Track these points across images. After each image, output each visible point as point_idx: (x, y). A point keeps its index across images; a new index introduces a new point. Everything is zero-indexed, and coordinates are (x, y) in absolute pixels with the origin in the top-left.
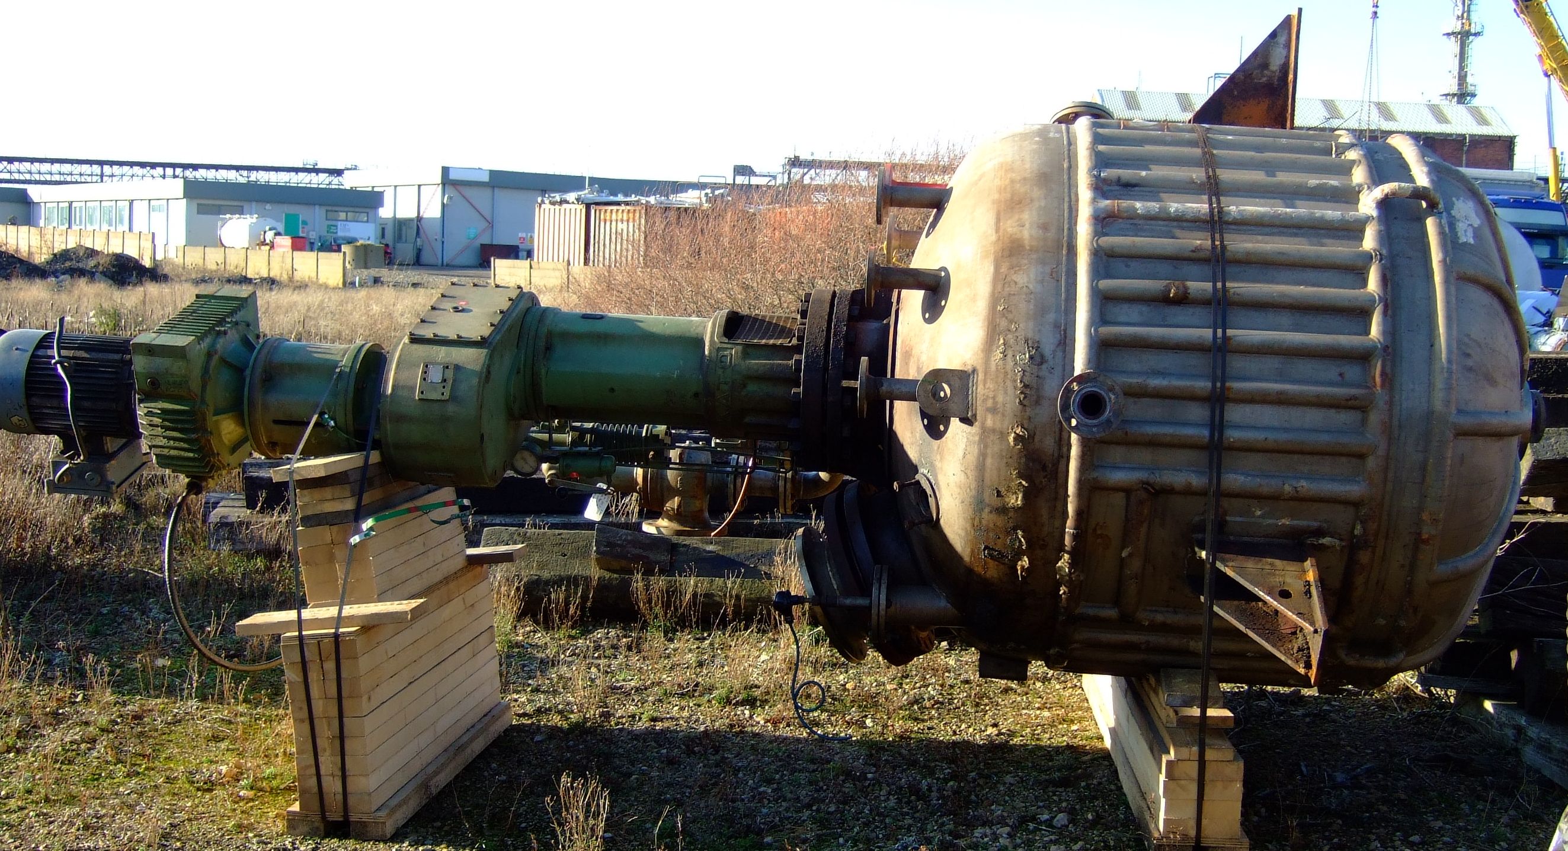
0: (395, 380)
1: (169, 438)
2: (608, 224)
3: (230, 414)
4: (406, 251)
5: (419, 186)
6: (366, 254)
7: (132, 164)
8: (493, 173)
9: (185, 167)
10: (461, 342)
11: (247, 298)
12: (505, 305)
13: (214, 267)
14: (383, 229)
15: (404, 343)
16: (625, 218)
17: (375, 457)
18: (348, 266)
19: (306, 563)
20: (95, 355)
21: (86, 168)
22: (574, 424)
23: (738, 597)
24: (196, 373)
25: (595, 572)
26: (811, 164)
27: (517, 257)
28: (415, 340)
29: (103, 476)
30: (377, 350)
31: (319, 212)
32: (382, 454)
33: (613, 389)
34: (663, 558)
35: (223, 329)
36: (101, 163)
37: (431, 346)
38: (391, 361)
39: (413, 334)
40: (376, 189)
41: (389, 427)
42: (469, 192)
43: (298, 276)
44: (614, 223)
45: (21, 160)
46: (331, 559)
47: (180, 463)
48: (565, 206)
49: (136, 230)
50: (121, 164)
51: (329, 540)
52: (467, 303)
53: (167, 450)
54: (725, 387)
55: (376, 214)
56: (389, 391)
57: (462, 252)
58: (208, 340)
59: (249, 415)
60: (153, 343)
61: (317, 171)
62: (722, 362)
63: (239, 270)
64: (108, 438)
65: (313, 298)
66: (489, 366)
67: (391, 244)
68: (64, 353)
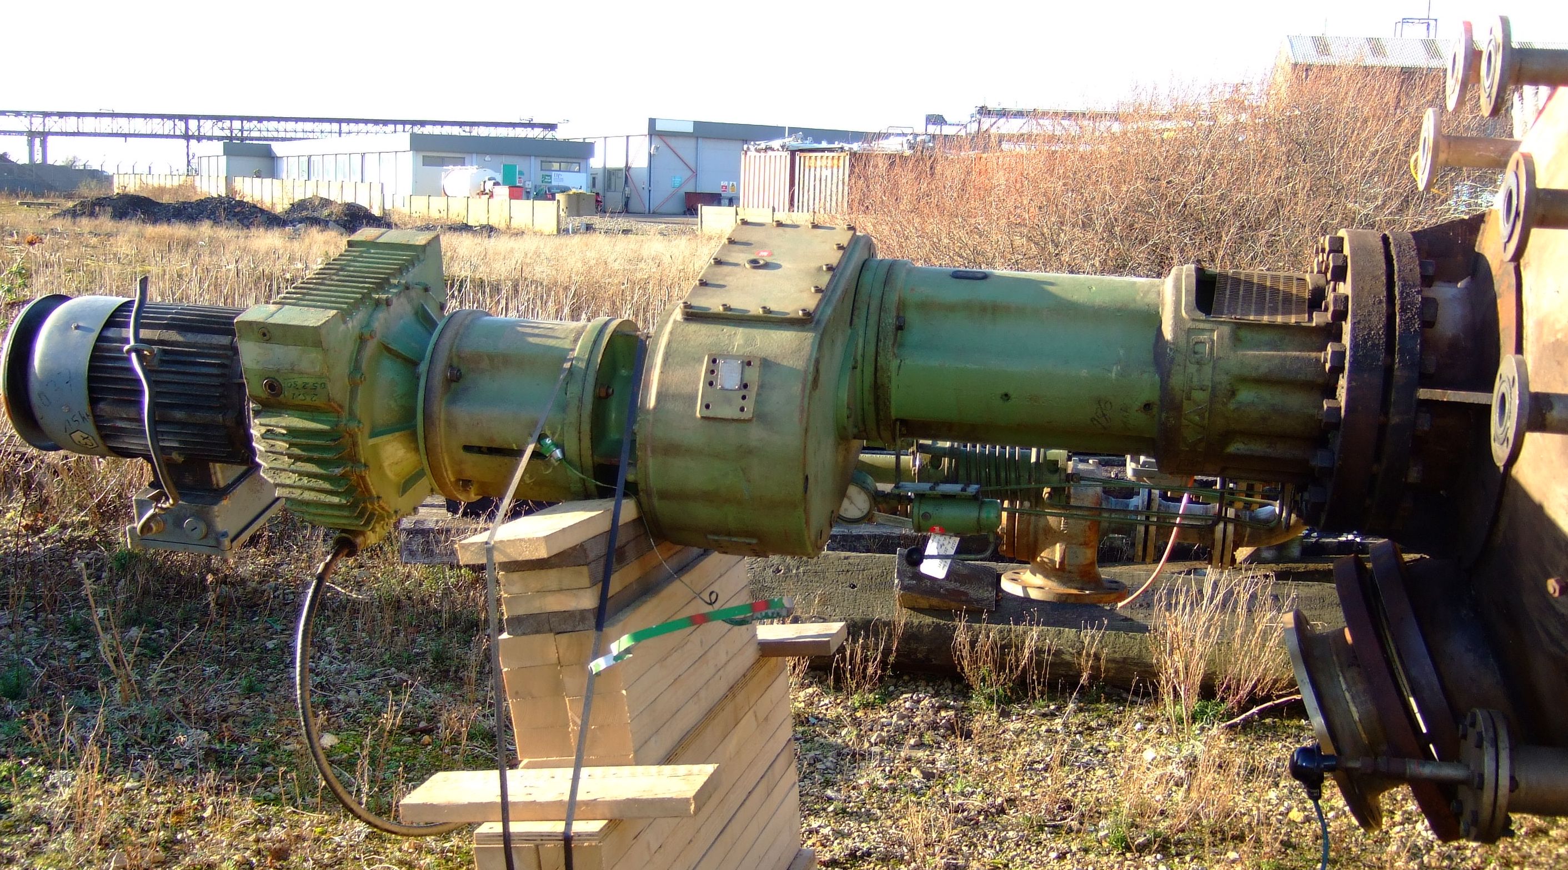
0: (662, 384)
1: (301, 474)
2: (812, 169)
3: (397, 434)
4: (614, 198)
5: (628, 137)
6: (578, 202)
7: (366, 122)
8: (696, 124)
9: (414, 123)
10: (769, 320)
11: (424, 246)
12: (834, 257)
13: (437, 215)
14: (594, 179)
15: (675, 321)
16: (829, 165)
17: (629, 510)
18: (562, 214)
19: (516, 694)
20: (191, 337)
21: (326, 126)
22: (921, 441)
23: (1097, 657)
24: (341, 369)
25: (901, 617)
26: (1003, 114)
27: (719, 204)
28: (694, 315)
29: (210, 525)
30: (627, 330)
31: (535, 163)
32: (639, 505)
33: (1006, 395)
34: (986, 595)
35: (384, 296)
36: (339, 121)
37: (720, 327)
38: (654, 352)
39: (690, 307)
40: (587, 141)
41: (651, 462)
42: (673, 142)
43: (515, 224)
44: (818, 169)
45: (269, 119)
46: (558, 689)
47: (320, 511)
48: (770, 153)
49: (367, 180)
50: (357, 121)
51: (553, 657)
52: (771, 254)
53: (299, 491)
54: (1199, 396)
55: (587, 164)
56: (652, 402)
57: (667, 199)
58: (360, 316)
59: (425, 438)
60: (271, 321)
61: (531, 125)
62: (1195, 353)
63: (461, 218)
64: (218, 465)
65: (527, 245)
66: (817, 362)
67: (601, 193)
68: (144, 333)
